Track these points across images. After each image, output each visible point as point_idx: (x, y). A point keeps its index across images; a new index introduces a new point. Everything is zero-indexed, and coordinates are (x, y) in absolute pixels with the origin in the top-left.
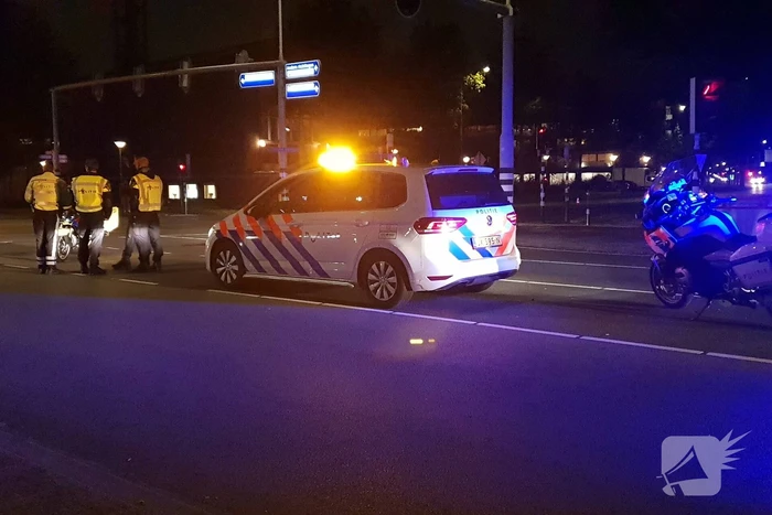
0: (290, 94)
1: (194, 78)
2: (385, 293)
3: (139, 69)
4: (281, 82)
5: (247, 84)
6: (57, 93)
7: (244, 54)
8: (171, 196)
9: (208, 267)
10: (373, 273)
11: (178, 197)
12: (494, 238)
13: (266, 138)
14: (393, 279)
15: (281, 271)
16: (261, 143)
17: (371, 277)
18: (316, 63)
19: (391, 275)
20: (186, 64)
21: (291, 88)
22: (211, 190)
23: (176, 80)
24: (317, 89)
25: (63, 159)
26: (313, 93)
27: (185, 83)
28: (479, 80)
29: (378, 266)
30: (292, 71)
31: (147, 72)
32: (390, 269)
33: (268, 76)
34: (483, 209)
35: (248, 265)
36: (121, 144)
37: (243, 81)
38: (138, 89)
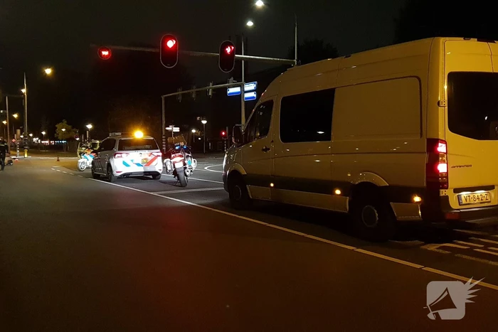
0: (246, 99)
1: (214, 90)
3: (194, 87)
4: (243, 92)
5: (230, 94)
6: (165, 97)
7: (232, 79)
18: (255, 83)
20: (211, 84)
21: (247, 95)
23: (206, 92)
24: (255, 96)
26: (253, 97)
27: (210, 94)
30: (247, 87)
33: (237, 90)
36: (204, 122)
37: (228, 92)
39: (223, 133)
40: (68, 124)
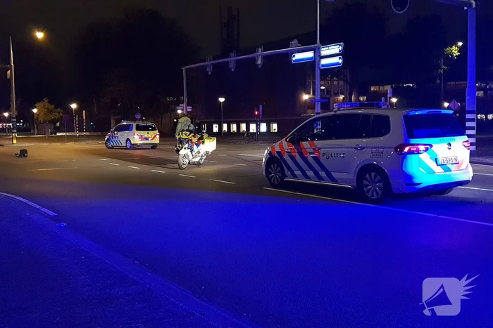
0: (323, 66)
1: (265, 58)
2: (375, 193)
3: (232, 54)
4: (318, 58)
5: (296, 60)
7: (295, 41)
8: (251, 131)
9: (264, 174)
10: (367, 180)
11: (255, 131)
12: (453, 158)
13: (309, 93)
14: (381, 184)
15: (307, 177)
16: (306, 97)
17: (365, 182)
18: (340, 45)
19: (379, 182)
20: (260, 50)
21: (324, 62)
22: (275, 127)
23: (254, 60)
24: (340, 61)
25: (189, 109)
26: (338, 64)
27: (259, 62)
28: (455, 51)
29: (370, 176)
30: (325, 51)
31: (237, 56)
32: (378, 178)
33: (310, 54)
34: (445, 138)
35: (288, 173)
36: (222, 100)
37: (294, 59)
38: (232, 66)
39: (256, 113)
40: (50, 102)
